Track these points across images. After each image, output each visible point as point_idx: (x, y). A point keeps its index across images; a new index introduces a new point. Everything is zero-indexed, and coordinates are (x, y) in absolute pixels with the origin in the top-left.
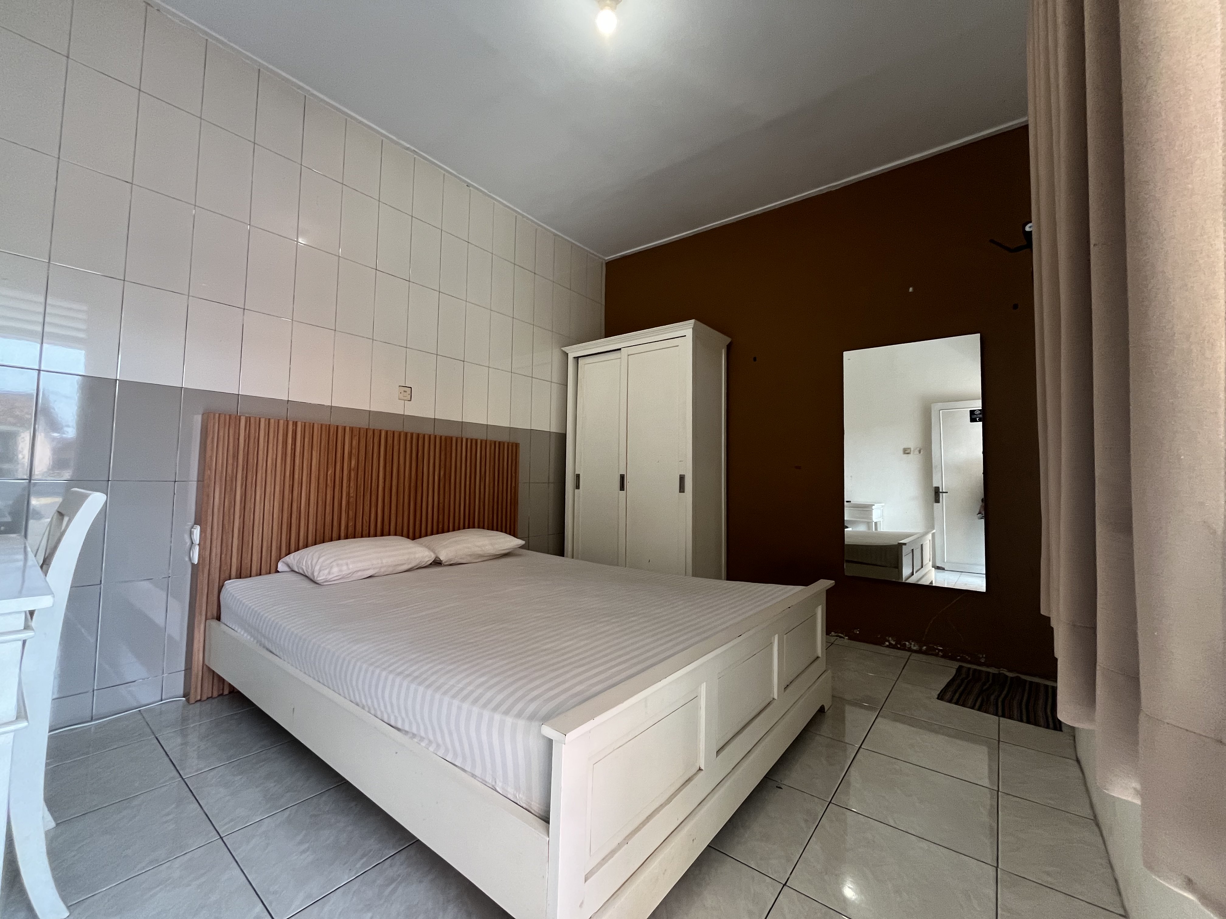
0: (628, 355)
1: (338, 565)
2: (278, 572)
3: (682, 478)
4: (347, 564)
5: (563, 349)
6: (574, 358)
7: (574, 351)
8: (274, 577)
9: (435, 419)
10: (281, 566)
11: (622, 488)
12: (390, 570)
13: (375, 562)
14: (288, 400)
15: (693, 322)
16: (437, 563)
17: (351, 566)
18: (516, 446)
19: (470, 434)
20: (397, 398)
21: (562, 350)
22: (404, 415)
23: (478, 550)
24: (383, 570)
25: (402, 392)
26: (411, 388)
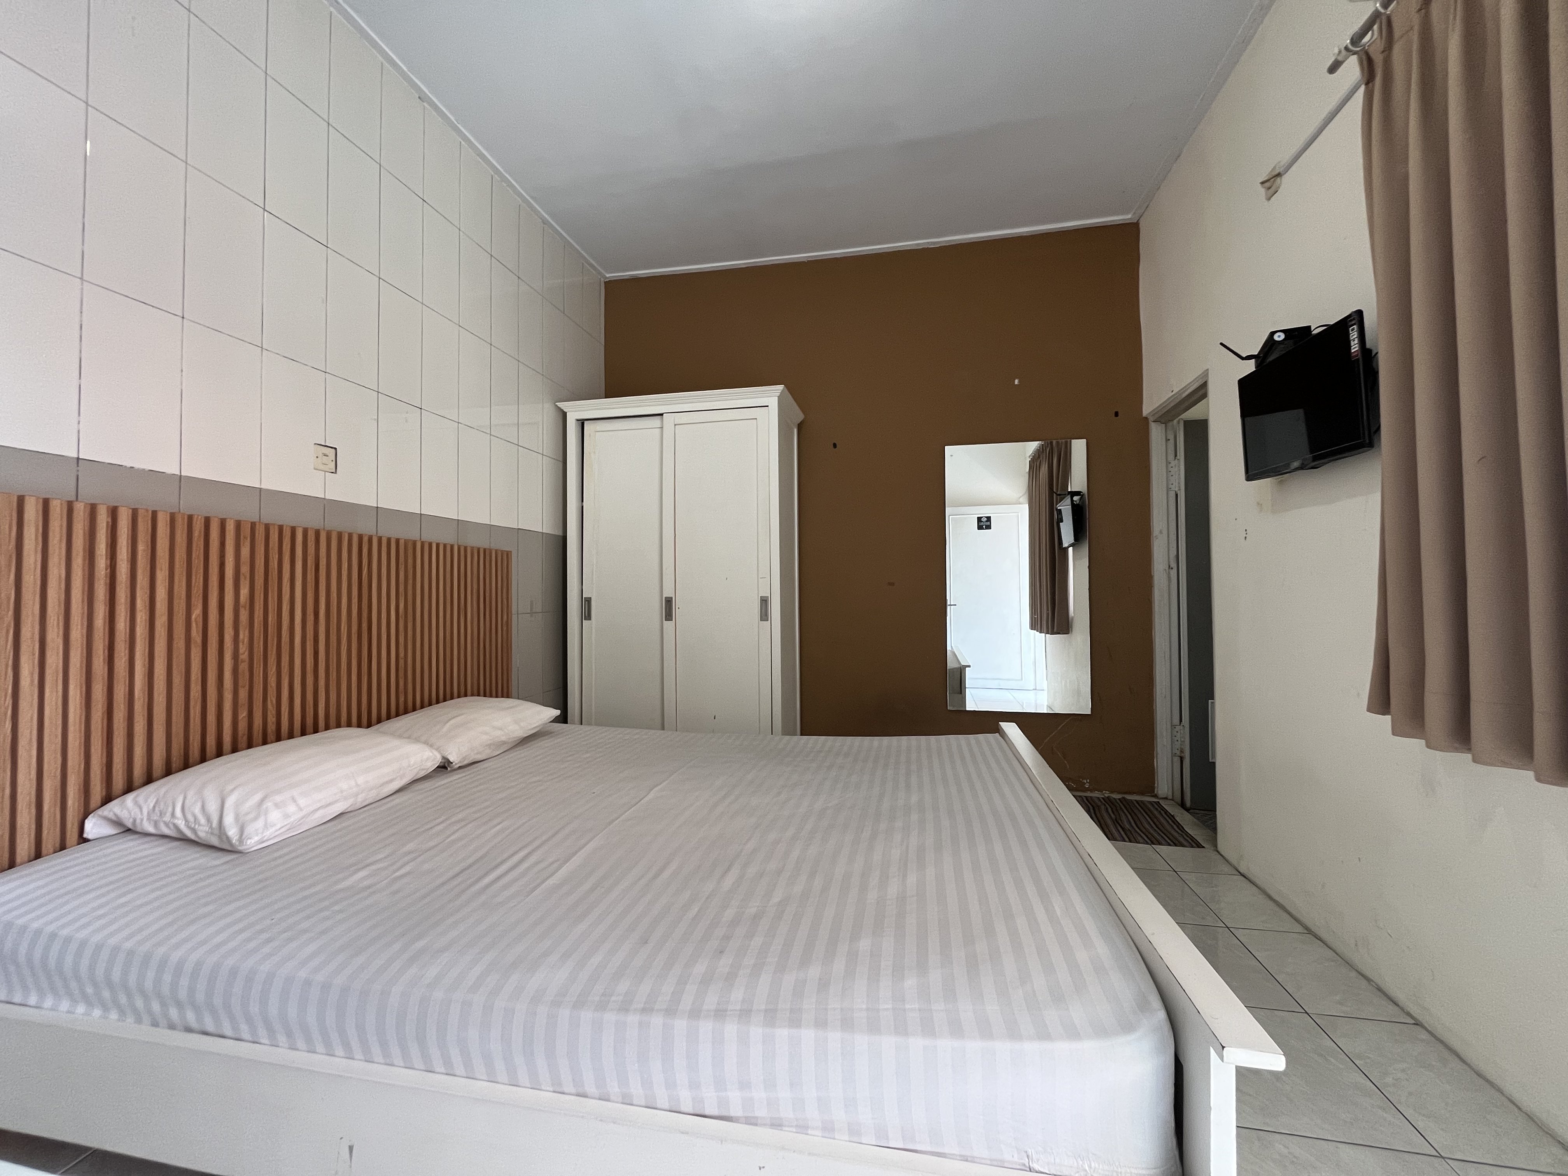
0: (675, 425)
1: (277, 806)
2: (82, 840)
3: (764, 602)
4: (294, 800)
5: (561, 405)
6: (578, 420)
7: (576, 411)
8: (75, 856)
9: (377, 507)
10: (93, 827)
11: (669, 616)
12: (372, 795)
13: (344, 785)
14: (78, 459)
15: (782, 388)
16: (444, 767)
17: (302, 802)
18: (507, 555)
19: (430, 535)
20: (313, 467)
21: (556, 405)
22: (324, 499)
23: (500, 735)
24: (360, 798)
25: (320, 455)
26: (335, 449)
